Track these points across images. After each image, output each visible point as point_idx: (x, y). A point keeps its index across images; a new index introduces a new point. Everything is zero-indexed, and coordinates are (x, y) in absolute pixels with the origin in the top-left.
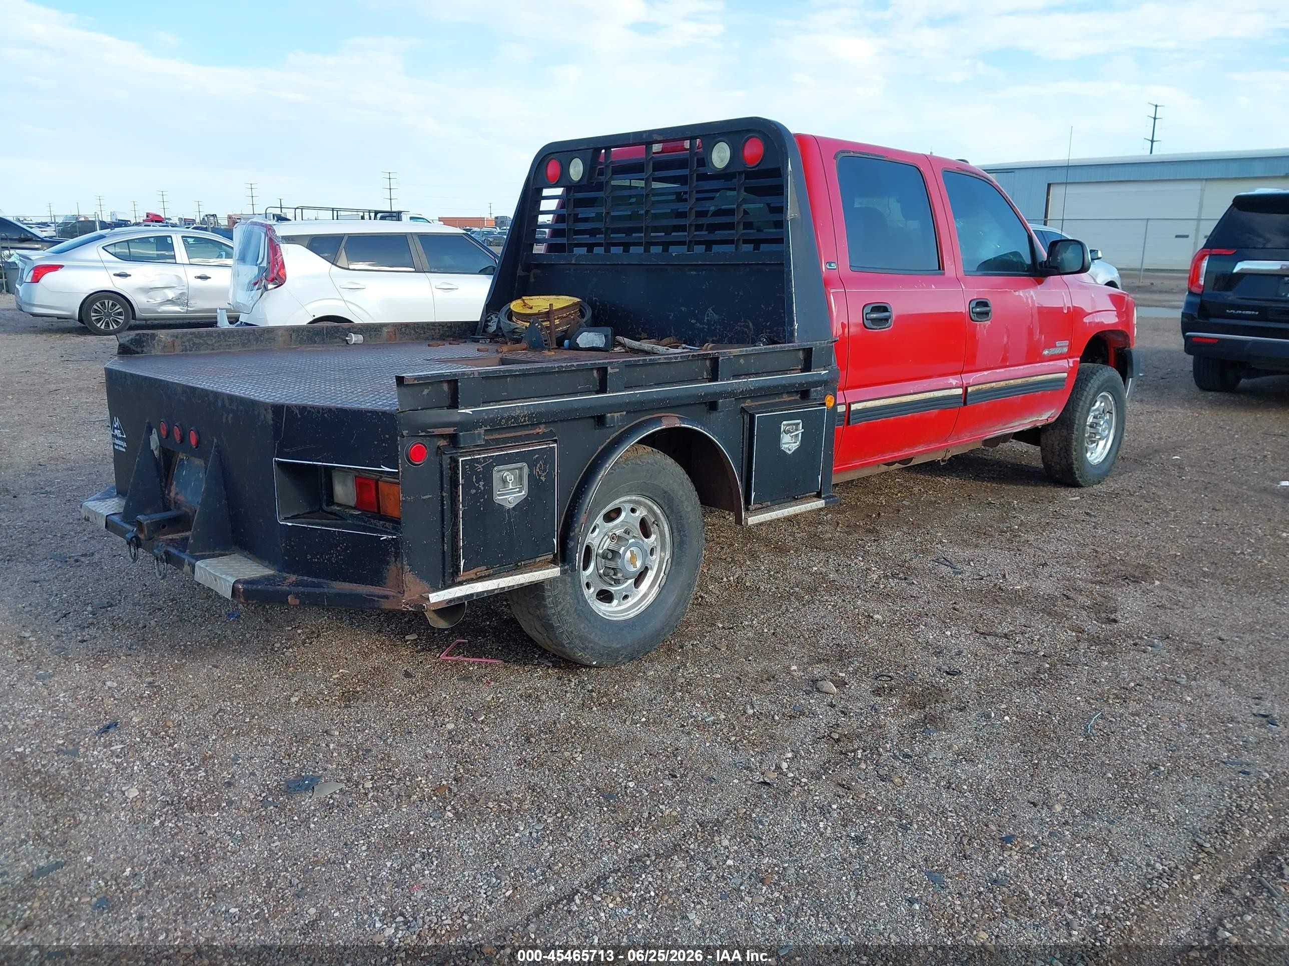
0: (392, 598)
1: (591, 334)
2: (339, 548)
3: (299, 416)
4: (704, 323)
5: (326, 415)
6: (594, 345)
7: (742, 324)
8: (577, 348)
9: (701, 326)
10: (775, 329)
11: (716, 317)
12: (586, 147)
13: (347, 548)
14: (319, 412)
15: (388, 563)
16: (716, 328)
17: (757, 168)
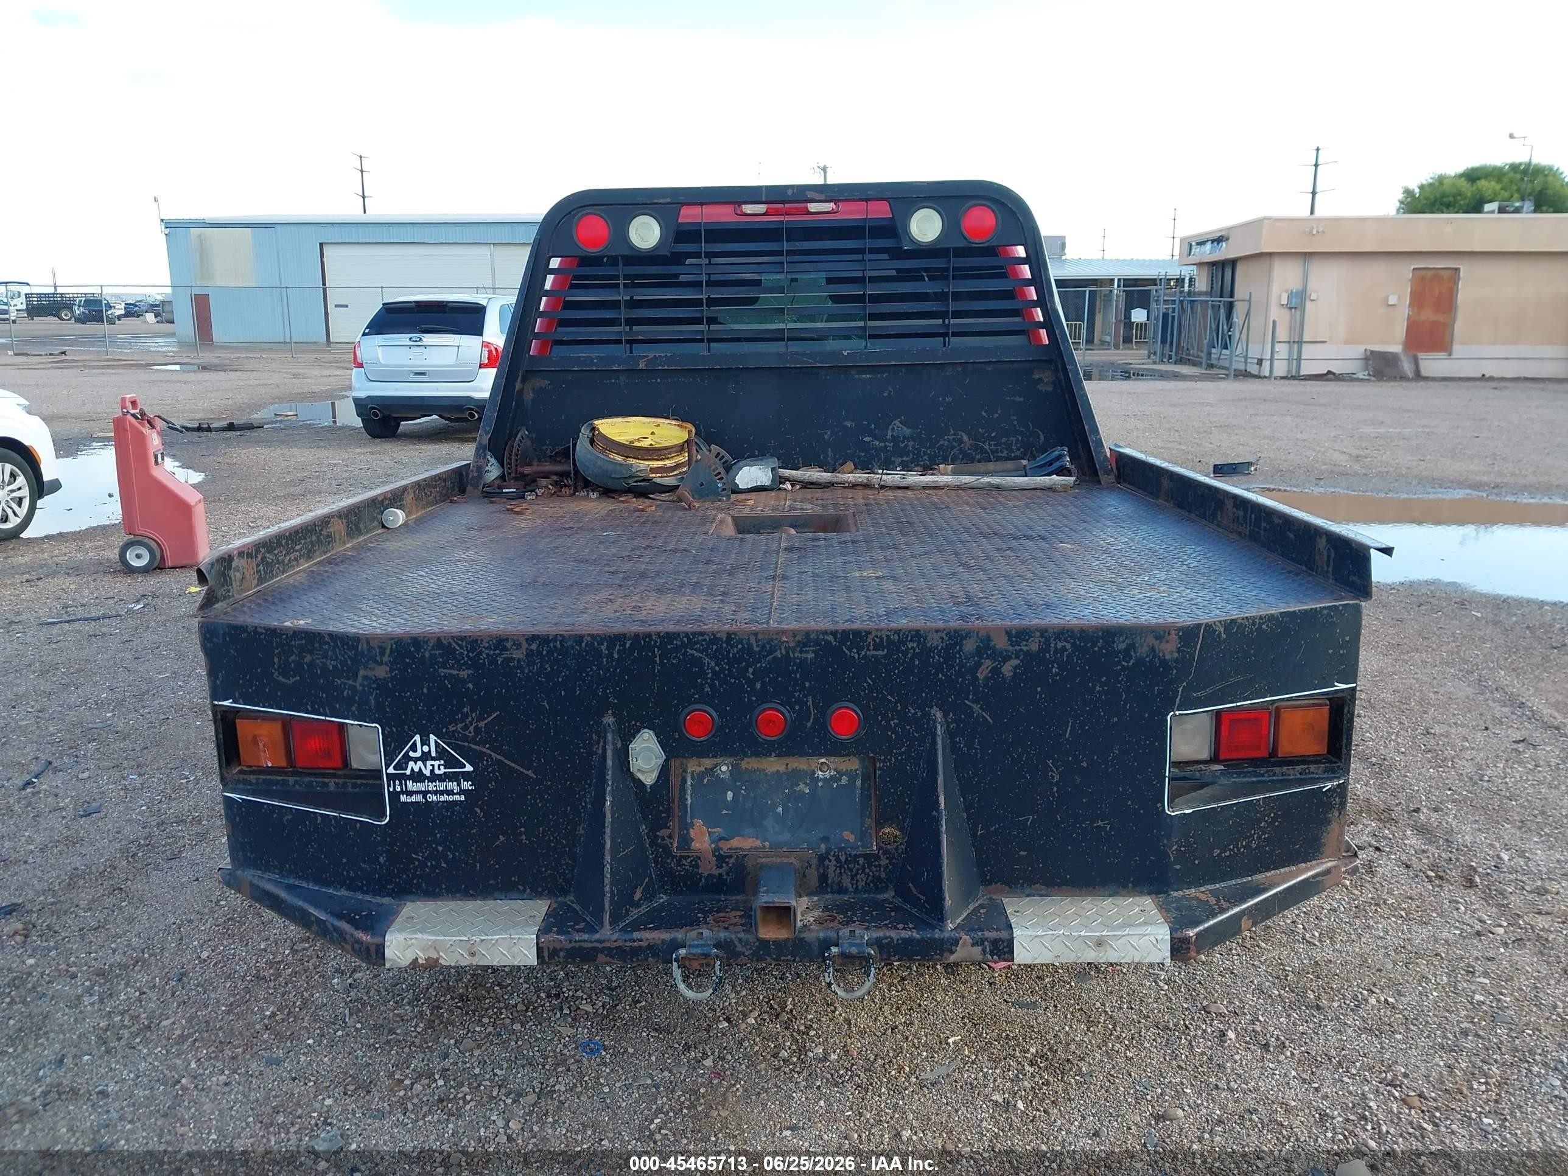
0: (1333, 870)
1: (754, 469)
2: (1263, 824)
3: (1223, 636)
4: (886, 440)
5: (1264, 626)
6: (759, 484)
7: (951, 438)
8: (736, 491)
9: (883, 445)
10: (1004, 440)
11: (907, 431)
12: (668, 200)
13: (1274, 820)
14: (1254, 623)
15: (1329, 822)
16: (906, 446)
17: (986, 245)
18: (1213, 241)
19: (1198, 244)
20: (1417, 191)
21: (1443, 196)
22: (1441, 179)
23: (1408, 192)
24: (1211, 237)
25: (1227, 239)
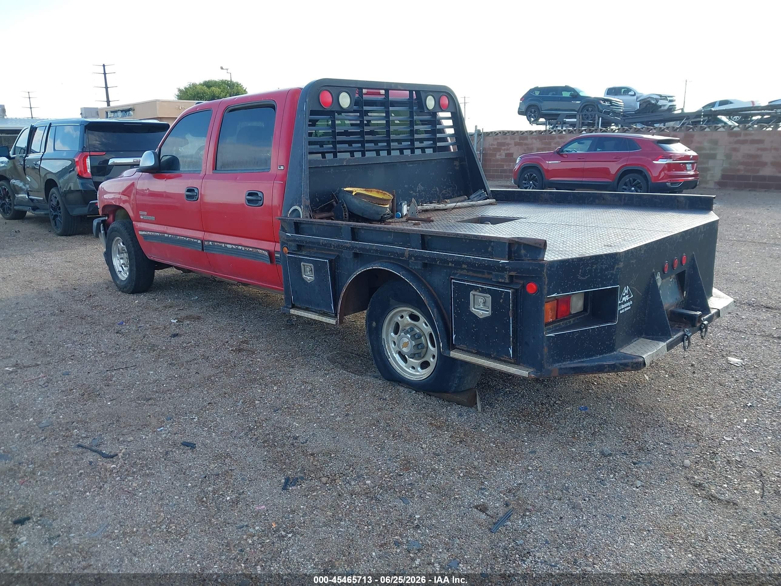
18: (122, 111)
19: (112, 112)
20: (184, 90)
21: (198, 93)
22: (194, 86)
23: (180, 90)
24: (121, 109)
25: (134, 110)
